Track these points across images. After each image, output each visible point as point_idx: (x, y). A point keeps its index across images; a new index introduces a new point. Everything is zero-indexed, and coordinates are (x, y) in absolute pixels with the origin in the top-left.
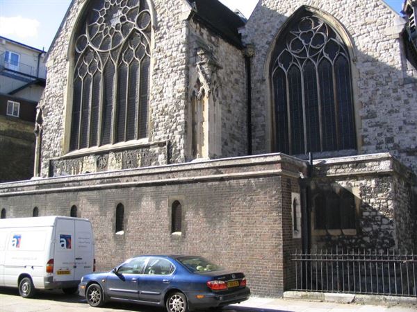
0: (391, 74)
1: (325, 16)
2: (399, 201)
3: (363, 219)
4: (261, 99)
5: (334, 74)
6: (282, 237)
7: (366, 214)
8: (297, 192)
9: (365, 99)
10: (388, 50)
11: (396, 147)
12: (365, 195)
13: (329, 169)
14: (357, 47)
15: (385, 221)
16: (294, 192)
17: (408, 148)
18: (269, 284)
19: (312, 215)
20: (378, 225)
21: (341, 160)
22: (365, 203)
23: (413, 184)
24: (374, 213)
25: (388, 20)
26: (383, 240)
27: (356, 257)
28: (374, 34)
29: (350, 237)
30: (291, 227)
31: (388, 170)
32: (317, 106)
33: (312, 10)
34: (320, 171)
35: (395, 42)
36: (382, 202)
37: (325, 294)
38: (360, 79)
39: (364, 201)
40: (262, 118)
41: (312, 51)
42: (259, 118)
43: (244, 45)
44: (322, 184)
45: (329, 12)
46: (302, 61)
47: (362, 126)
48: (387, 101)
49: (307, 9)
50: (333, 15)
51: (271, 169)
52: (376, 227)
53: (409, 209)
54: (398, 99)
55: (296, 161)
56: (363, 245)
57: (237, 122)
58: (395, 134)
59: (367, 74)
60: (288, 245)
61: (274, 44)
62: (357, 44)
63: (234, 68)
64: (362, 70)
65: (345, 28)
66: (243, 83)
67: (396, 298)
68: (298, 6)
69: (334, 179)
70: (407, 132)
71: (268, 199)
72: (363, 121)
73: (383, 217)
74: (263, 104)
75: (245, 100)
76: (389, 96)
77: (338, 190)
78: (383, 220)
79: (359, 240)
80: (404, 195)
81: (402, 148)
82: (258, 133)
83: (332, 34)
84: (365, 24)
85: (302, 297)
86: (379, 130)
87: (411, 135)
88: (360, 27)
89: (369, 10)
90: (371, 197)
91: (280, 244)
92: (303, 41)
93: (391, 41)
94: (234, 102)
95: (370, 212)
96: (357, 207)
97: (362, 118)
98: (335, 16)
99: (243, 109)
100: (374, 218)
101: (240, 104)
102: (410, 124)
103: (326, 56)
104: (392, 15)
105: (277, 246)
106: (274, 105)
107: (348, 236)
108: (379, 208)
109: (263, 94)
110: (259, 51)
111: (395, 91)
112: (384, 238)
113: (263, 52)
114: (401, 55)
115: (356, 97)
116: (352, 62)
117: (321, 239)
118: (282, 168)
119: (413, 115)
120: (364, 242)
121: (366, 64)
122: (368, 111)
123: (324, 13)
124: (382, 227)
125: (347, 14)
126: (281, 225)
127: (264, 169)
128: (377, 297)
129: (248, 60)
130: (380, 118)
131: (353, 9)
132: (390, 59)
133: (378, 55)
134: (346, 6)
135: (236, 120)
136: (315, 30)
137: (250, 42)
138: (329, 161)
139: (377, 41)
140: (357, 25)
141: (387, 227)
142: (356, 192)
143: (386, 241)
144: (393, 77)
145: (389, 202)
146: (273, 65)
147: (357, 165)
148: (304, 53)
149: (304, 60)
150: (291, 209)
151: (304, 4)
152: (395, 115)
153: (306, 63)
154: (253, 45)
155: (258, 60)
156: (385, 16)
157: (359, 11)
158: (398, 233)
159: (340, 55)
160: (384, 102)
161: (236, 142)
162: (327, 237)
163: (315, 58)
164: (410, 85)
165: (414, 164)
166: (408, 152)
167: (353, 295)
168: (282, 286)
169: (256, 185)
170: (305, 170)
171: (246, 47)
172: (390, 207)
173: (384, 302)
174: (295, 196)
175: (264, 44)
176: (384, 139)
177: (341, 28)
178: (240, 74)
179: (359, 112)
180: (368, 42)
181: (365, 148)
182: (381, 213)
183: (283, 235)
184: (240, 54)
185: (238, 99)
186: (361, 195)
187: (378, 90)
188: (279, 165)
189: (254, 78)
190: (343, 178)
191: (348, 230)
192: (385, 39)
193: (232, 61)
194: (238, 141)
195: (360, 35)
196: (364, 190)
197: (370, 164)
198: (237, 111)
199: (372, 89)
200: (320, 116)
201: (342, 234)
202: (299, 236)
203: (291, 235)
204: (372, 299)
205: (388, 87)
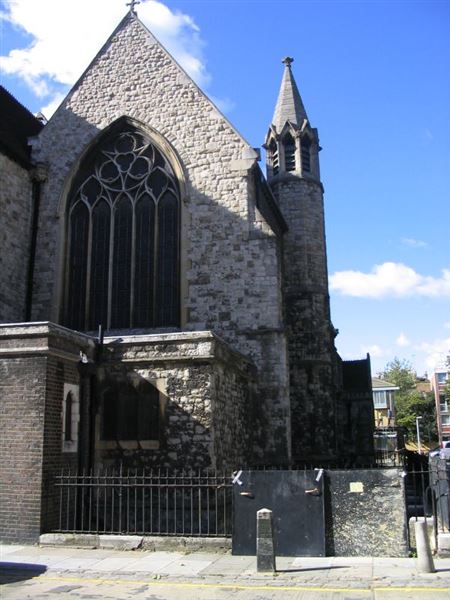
0: (233, 225)
1: (152, 135)
2: (223, 402)
3: (169, 426)
4: (51, 246)
5: (156, 218)
6: (42, 449)
7: (174, 418)
8: (74, 383)
9: (196, 256)
10: (232, 190)
11: (233, 326)
12: (174, 390)
13: (126, 351)
14: (191, 182)
15: (199, 430)
16: (68, 382)
17: (248, 328)
18: (19, 522)
19: (98, 418)
20: (189, 434)
21: (144, 338)
22: (174, 403)
23: (252, 379)
24: (185, 418)
25: (235, 151)
26: (195, 457)
27: (155, 482)
28: (216, 167)
29: (150, 453)
30: (60, 435)
31: (207, 355)
32: (130, 261)
33: (135, 124)
34: (113, 353)
35: (242, 181)
36: (195, 401)
37: (101, 537)
38: (192, 228)
39: (172, 399)
40: (50, 273)
41: (130, 182)
42: (45, 274)
43: (33, 163)
44: (115, 373)
45: (158, 129)
46: (114, 195)
47: (189, 293)
48: (225, 262)
49: (129, 122)
50: (163, 135)
51: (33, 346)
52: (186, 438)
53: (241, 414)
54: (240, 260)
55: (77, 337)
56: (167, 464)
57: (10, 277)
58: (232, 308)
59: (201, 221)
60: (52, 463)
61: (77, 167)
62: (191, 178)
63: (14, 195)
64: (196, 216)
65: (177, 154)
66: (26, 220)
67: (199, 539)
68: (117, 115)
69: (133, 365)
70: (249, 307)
71: (25, 390)
72: (191, 287)
73: (197, 423)
74: (52, 253)
75: (27, 245)
76: (228, 254)
77: (136, 383)
78: (197, 427)
79: (163, 457)
80: (235, 393)
81: (241, 328)
82: (42, 295)
83: (160, 160)
84: (205, 152)
85: (68, 542)
86: (211, 301)
87: (253, 311)
88: (198, 156)
89: (212, 133)
90: (182, 394)
91: (37, 461)
92: (119, 167)
93: (236, 179)
94: (7, 245)
95: (179, 416)
96: (163, 408)
97: (190, 283)
98: (166, 136)
99: (22, 258)
100: (185, 424)
101: (18, 250)
102: (253, 295)
103: (148, 190)
104: (241, 145)
105: (34, 464)
106: (68, 256)
107: (147, 450)
108: (193, 410)
109: (55, 238)
110: (55, 175)
111: (237, 248)
112: (196, 454)
113: (60, 176)
114: (249, 200)
115: (184, 252)
116: (182, 203)
117: (109, 454)
118: (49, 345)
119: (258, 283)
120: (168, 460)
121: (201, 207)
122: (199, 274)
123: (152, 130)
124: (195, 438)
125: (182, 136)
126: (42, 431)
127: (23, 346)
128: (173, 540)
129: (37, 186)
130: (214, 284)
131: (191, 129)
132: (233, 203)
133: (218, 196)
134: (181, 124)
135: (9, 273)
136: (137, 153)
137: (43, 160)
138: (127, 339)
139: (218, 177)
140: (194, 153)
141: (201, 437)
142: (162, 386)
143: (200, 458)
144: (236, 229)
145: (207, 402)
146: (73, 196)
147: (165, 347)
148: (118, 184)
149: (117, 193)
150: (61, 407)
151: (126, 113)
152: (234, 281)
153: (121, 198)
154: (47, 165)
155: (52, 188)
156: (231, 145)
157: (198, 134)
158: (217, 447)
159: (168, 191)
160: (221, 262)
161: (6, 306)
162: (117, 452)
163: (133, 193)
164: (257, 242)
165: (255, 351)
166: (247, 334)
167: (141, 538)
168: (39, 526)
169: (10, 369)
170: (91, 350)
171: (35, 167)
172: (207, 409)
173: (182, 546)
174: (71, 388)
175: (63, 165)
176: (217, 315)
177: (172, 154)
178: (21, 205)
179: (187, 275)
180: (207, 177)
181: (191, 326)
182: (195, 417)
183: (44, 447)
184: (26, 175)
185: (16, 241)
186: (168, 391)
187: (214, 245)
188: (46, 340)
189: (43, 214)
190: (145, 365)
191: (148, 442)
192: (228, 176)
193: (11, 184)
194: (10, 305)
195: (197, 166)
196: (173, 383)
197: (183, 346)
198: (12, 259)
199: (206, 243)
200: (133, 276)
201: (139, 447)
202: (74, 449)
203: (59, 446)
204: (166, 543)
205: (228, 242)
